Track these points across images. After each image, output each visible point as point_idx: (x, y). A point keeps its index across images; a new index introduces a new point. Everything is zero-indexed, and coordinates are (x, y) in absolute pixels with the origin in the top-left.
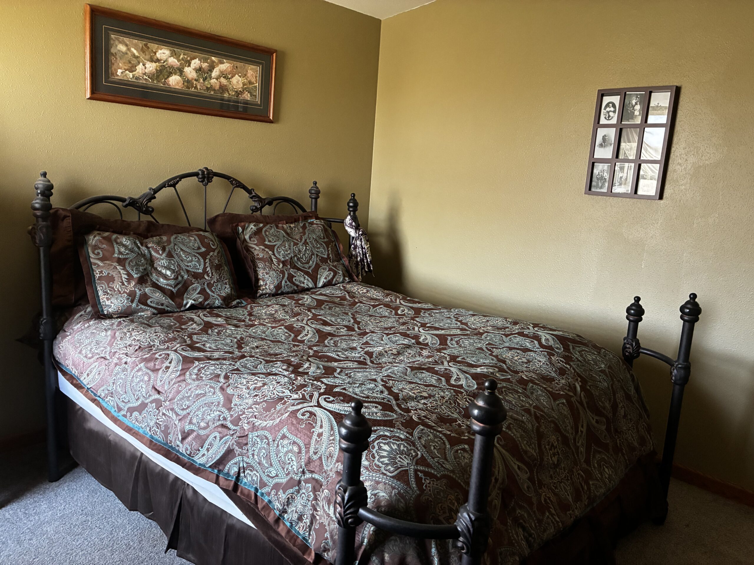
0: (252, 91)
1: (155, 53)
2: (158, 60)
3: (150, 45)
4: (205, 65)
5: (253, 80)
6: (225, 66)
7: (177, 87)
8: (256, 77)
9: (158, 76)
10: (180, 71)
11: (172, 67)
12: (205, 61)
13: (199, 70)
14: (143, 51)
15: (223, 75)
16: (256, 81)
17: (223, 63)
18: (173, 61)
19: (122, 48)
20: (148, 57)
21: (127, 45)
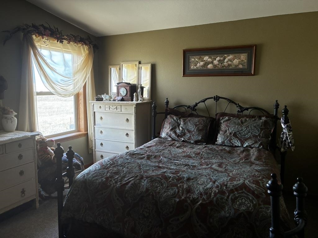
0: (243, 64)
1: (203, 59)
2: (204, 61)
3: (202, 57)
4: (222, 59)
5: (244, 60)
6: (231, 57)
7: (211, 68)
8: (245, 58)
9: (204, 66)
10: (212, 63)
11: (209, 62)
12: (222, 57)
13: (219, 61)
14: (199, 59)
15: (230, 60)
16: (245, 60)
17: (230, 56)
18: (210, 60)
19: (193, 60)
20: (201, 60)
21: (194, 59)
